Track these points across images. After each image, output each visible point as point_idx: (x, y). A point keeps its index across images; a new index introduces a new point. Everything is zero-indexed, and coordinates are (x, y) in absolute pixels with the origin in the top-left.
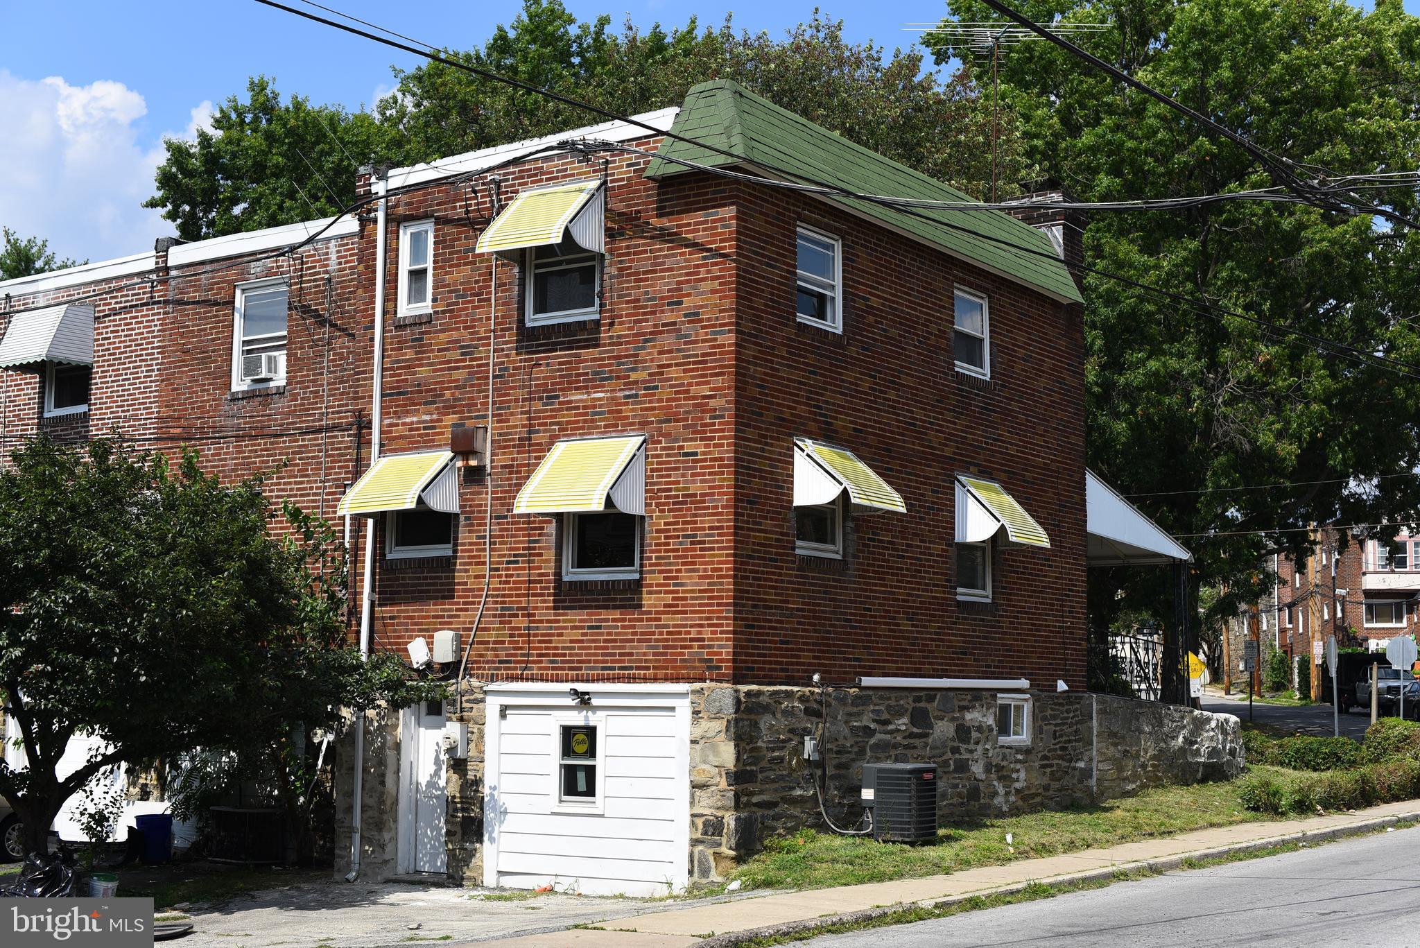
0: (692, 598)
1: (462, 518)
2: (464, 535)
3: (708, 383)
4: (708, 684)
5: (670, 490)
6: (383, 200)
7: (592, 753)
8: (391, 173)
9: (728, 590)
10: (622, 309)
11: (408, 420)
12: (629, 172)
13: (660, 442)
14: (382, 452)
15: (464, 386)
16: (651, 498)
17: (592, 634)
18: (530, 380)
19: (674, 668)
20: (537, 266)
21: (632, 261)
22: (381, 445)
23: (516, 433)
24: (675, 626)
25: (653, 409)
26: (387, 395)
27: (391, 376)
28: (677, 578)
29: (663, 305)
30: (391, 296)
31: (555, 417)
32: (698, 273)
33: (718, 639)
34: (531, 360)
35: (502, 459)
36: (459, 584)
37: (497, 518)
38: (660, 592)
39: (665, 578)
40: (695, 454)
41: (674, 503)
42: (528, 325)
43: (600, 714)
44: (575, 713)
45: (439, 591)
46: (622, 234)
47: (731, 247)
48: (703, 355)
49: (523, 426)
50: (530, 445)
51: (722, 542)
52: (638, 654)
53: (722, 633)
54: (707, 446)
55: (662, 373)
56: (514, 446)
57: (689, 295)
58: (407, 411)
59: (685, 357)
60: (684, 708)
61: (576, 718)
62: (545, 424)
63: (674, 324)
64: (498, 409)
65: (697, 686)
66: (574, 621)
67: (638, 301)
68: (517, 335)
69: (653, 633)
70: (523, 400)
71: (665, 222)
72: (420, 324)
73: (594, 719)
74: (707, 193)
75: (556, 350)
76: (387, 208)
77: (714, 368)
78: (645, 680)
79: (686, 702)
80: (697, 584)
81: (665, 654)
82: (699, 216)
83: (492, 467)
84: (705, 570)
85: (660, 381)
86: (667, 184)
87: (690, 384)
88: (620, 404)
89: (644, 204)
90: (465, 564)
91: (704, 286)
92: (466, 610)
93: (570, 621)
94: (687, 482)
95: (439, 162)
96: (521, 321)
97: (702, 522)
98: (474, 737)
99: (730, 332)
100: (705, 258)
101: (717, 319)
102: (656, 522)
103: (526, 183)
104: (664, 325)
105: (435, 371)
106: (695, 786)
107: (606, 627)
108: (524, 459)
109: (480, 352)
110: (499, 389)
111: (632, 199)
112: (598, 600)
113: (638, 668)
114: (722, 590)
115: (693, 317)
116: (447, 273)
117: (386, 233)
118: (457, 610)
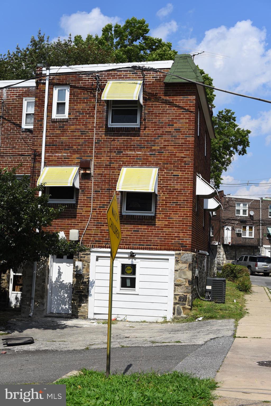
0: (176, 223)
1: (80, 191)
2: (81, 196)
3: (184, 153)
4: (181, 252)
5: (168, 187)
6: (48, 77)
7: (134, 273)
8: (51, 67)
9: (190, 221)
10: (149, 125)
11: (57, 155)
12: (153, 80)
13: (164, 171)
14: (46, 165)
15: (82, 145)
16: (160, 189)
17: (135, 233)
18: (111, 145)
19: (168, 246)
20: (113, 107)
21: (154, 109)
22: (45, 163)
23: (104, 163)
24: (168, 232)
25: (162, 159)
26: (48, 145)
27: (49, 139)
28: (170, 216)
29: (166, 125)
30: (50, 111)
31: (121, 159)
32: (180, 116)
33: (186, 237)
34: (111, 138)
35: (98, 171)
36: (79, 213)
37: (95, 191)
38: (163, 220)
39: (165, 216)
40: (178, 176)
41: (169, 191)
42: (109, 126)
43: (137, 260)
44: (127, 260)
45: (70, 215)
46: (150, 100)
47: (193, 109)
48: (181, 143)
49: (107, 161)
50: (110, 168)
51: (188, 205)
52: (154, 241)
53: (187, 235)
54: (182, 173)
55: (165, 148)
56: (103, 167)
57: (176, 123)
58: (57, 152)
59: (174, 143)
60: (172, 260)
61: (128, 262)
62: (117, 161)
63: (171, 132)
64: (97, 154)
65: (178, 252)
66: (128, 228)
67: (156, 123)
68: (105, 129)
69: (160, 234)
70: (108, 152)
71: (167, 98)
72: (63, 122)
73: (135, 262)
74: (184, 91)
75: (122, 136)
76: (49, 80)
77: (186, 148)
78: (156, 249)
79: (174, 257)
80: (177, 219)
81: (165, 241)
82: (182, 98)
83: (94, 174)
84: (181, 214)
85: (164, 150)
86: (168, 85)
87: (177, 152)
88: (148, 157)
89: (159, 91)
90: (81, 207)
91: (181, 121)
92: (82, 223)
93: (126, 228)
94: (174, 185)
95: (72, 66)
96: (107, 125)
97: (180, 198)
98: (85, 267)
99: (192, 137)
100: (183, 112)
101: (187, 132)
102: (162, 197)
103: (110, 78)
104: (166, 132)
105: (69, 139)
106: (176, 285)
107: (141, 231)
108: (108, 172)
109: (89, 134)
110: (98, 147)
111: (154, 89)
112: (138, 222)
113: (153, 245)
114: (187, 221)
115: (178, 130)
116: (75, 105)
117: (49, 88)
118: (77, 222)
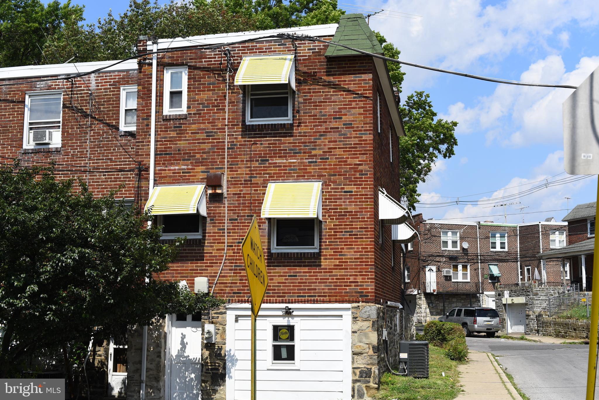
0: (350, 262)
1: (208, 219)
2: (209, 228)
3: (358, 158)
4: (360, 304)
5: (337, 209)
6: (156, 54)
7: (292, 338)
8: (160, 40)
9: (371, 258)
10: (307, 119)
11: (172, 168)
12: (310, 53)
13: (330, 185)
14: (156, 184)
15: (209, 152)
16: (325, 212)
17: (291, 279)
18: (251, 151)
19: (340, 296)
20: (252, 95)
21: (312, 96)
22: (155, 180)
23: (242, 177)
24: (340, 275)
25: (326, 169)
26: (158, 154)
27: (160, 145)
28: (341, 252)
29: (331, 119)
30: (160, 104)
31: (266, 170)
32: (351, 105)
33: (366, 282)
34: (251, 141)
35: (233, 190)
36: (207, 253)
37: (230, 220)
38: (332, 259)
39: (334, 252)
40: (352, 192)
41: (339, 215)
42: (247, 123)
43: (296, 319)
44: (281, 319)
45: (194, 257)
46: (306, 83)
47: (369, 93)
48: (354, 144)
49: (246, 174)
50: (251, 184)
51: (368, 235)
52: (319, 289)
53: (368, 279)
54: (357, 188)
55: (331, 152)
56: (241, 184)
57: (346, 115)
58: (172, 164)
59: (344, 144)
60: (348, 316)
61: (283, 322)
62: (261, 174)
63: (338, 128)
64: (230, 165)
65: (356, 305)
66: (280, 273)
67: (316, 116)
68: (242, 128)
69: (328, 279)
70: (246, 161)
71: (331, 79)
72: (180, 119)
73: (292, 322)
74: (355, 67)
75: (266, 137)
76: (158, 58)
77: (361, 151)
78: (324, 302)
79: (350, 312)
80: (353, 255)
81: (336, 289)
82: (352, 77)
83: (228, 194)
84: (358, 248)
85: (329, 155)
86: (331, 60)
87: (348, 158)
88: (307, 166)
89: (318, 69)
90: (211, 243)
91: (353, 111)
92: (212, 266)
93: (278, 273)
94: (346, 205)
95: (191, 38)
96: (244, 121)
97: (355, 225)
98: (220, 332)
99: (370, 134)
100: (354, 98)
101: (362, 127)
102: (328, 224)
103: (247, 53)
104: (331, 128)
105: (189, 143)
106: (354, 354)
107: (299, 276)
108: (248, 190)
109: (218, 135)
110: (232, 155)
111: (312, 66)
112: (295, 262)
113: (319, 296)
114: (368, 258)
115: (348, 125)
116: (196, 94)
117: (157, 71)
118: (206, 266)
